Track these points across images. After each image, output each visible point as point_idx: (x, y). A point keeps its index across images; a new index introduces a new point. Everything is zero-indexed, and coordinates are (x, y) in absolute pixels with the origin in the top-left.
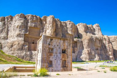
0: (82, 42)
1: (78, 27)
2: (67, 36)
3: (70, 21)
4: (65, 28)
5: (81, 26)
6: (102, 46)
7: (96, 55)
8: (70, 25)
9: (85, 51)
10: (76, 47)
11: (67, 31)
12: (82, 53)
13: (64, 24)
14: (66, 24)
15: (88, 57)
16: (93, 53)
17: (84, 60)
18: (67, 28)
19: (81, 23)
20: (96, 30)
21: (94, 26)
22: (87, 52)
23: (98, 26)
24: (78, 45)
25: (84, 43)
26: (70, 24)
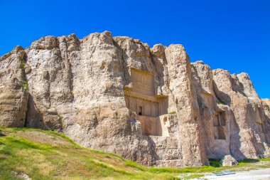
0: (232, 113)
1: (215, 78)
2: (202, 96)
3: (203, 64)
4: (196, 78)
5: (220, 75)
7: (265, 144)
8: (205, 72)
9: (244, 133)
10: (224, 125)
11: (200, 86)
12: (241, 140)
13: (192, 70)
14: (194, 68)
15: (254, 150)
16: (259, 139)
17: (248, 156)
18: (199, 78)
19: (218, 70)
20: (244, 86)
21: (241, 77)
22: (248, 137)
23: (247, 78)
24: (228, 119)
25: (236, 116)
26: (203, 69)
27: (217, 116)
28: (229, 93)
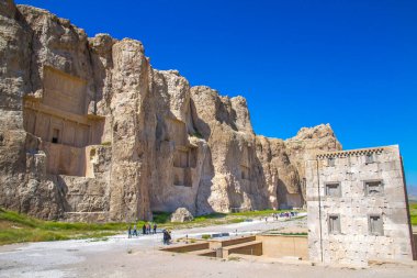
0: (209, 150)
1: (196, 98)
2: (168, 123)
3: (178, 75)
4: (163, 95)
5: (203, 96)
6: (253, 166)
7: (245, 194)
8: (179, 88)
9: (220, 179)
10: (194, 166)
11: (167, 107)
12: (212, 188)
13: (160, 82)
14: (164, 79)
15: (227, 202)
16: (238, 188)
17: (217, 209)
18: (169, 96)
19: (203, 87)
20: (238, 115)
21: (236, 102)
22: (223, 184)
23: (244, 105)
24: (201, 158)
25: (213, 156)
26: (177, 83)
27: (187, 153)
28: (210, 123)
